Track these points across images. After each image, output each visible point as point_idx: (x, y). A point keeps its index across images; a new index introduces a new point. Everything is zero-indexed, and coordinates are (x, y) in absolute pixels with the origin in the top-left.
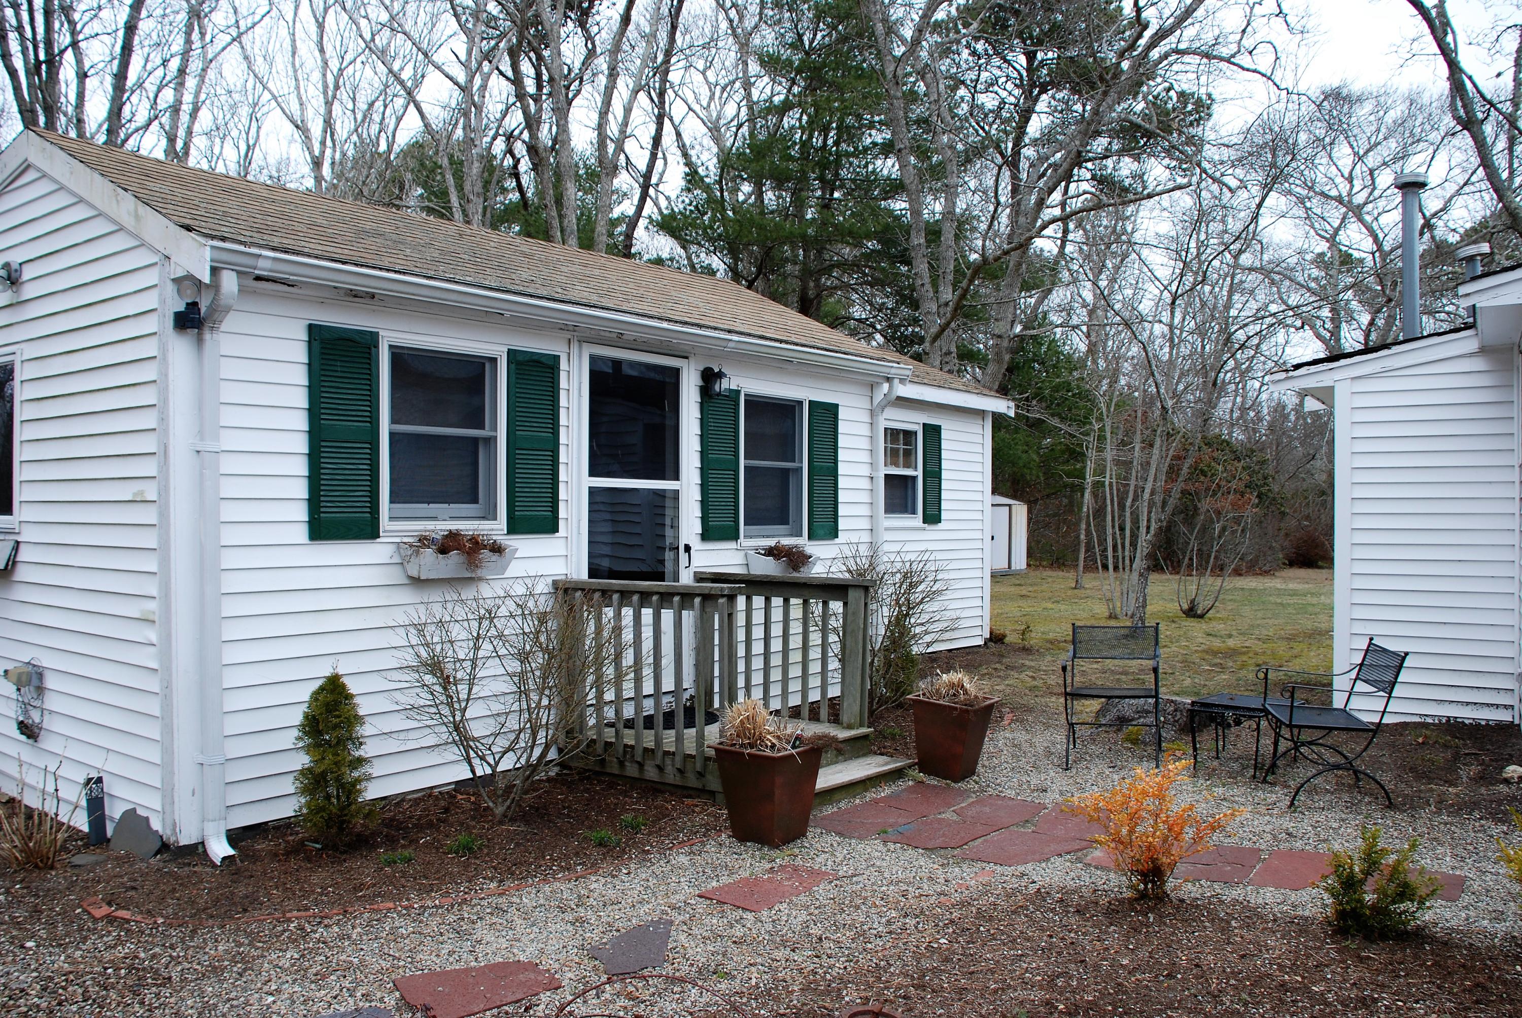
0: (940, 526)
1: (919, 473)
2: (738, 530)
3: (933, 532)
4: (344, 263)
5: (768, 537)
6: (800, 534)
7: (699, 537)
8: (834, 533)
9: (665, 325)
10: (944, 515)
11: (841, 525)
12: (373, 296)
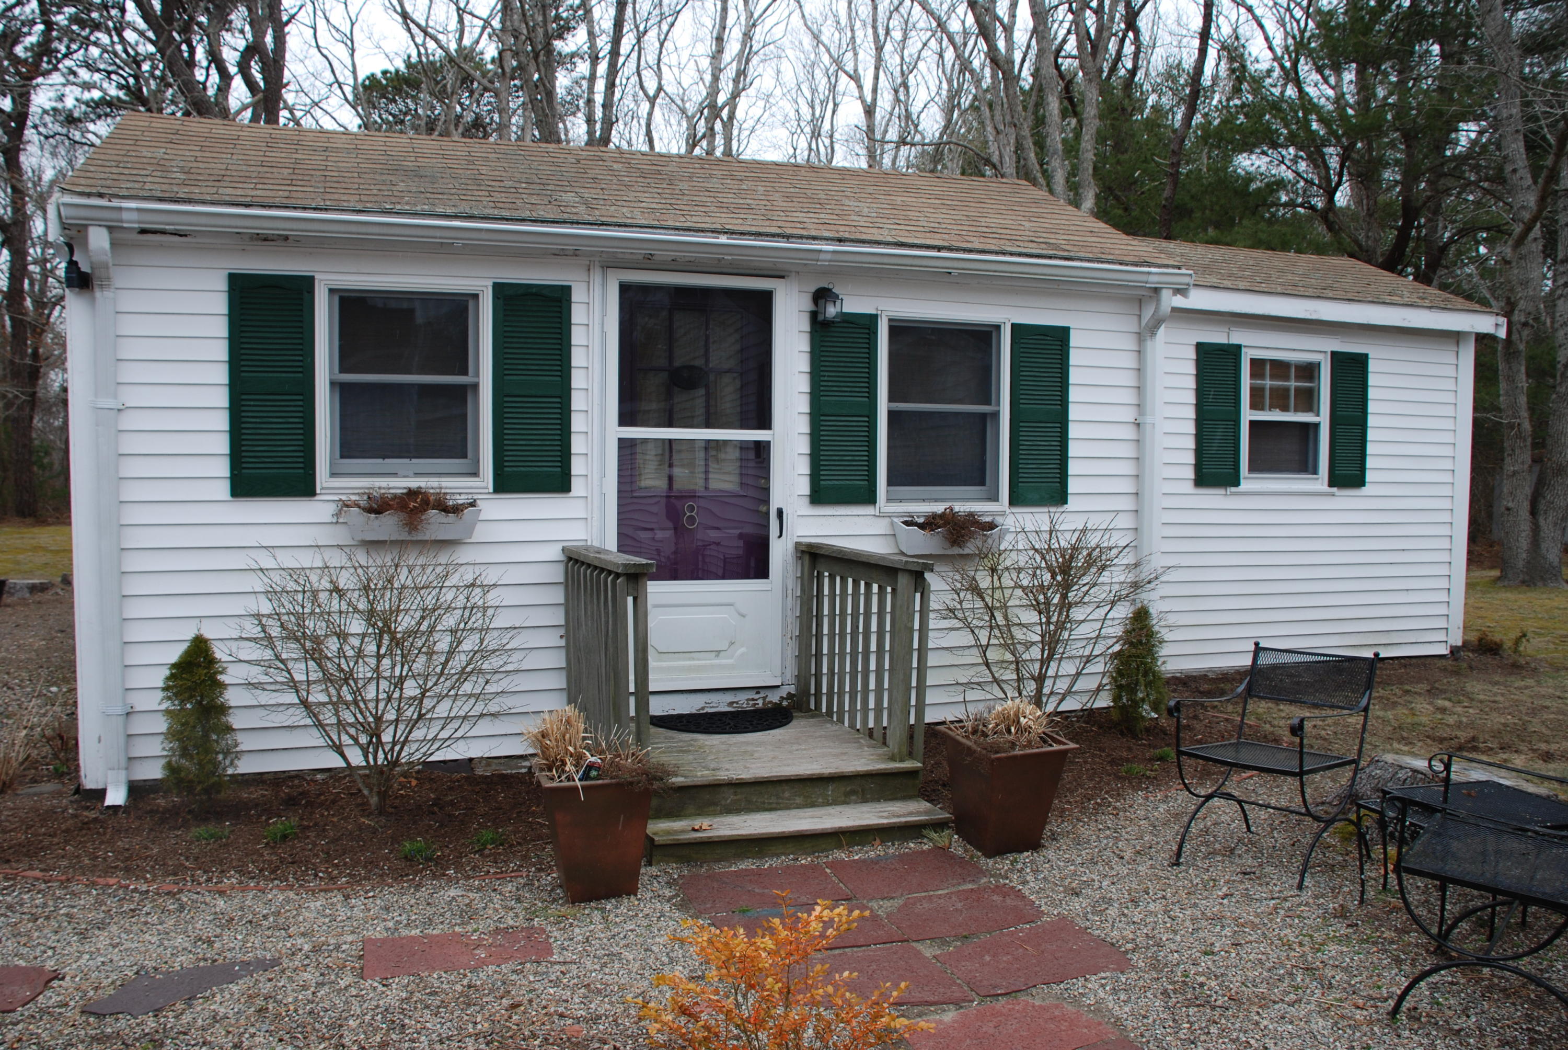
0: (1365, 491)
1: (1323, 418)
2: (874, 492)
3: (1347, 499)
4: (247, 206)
5: (936, 500)
6: (995, 498)
7: (807, 500)
8: (1059, 496)
9: (723, 239)
10: (1369, 477)
11: (1073, 486)
12: (286, 238)
